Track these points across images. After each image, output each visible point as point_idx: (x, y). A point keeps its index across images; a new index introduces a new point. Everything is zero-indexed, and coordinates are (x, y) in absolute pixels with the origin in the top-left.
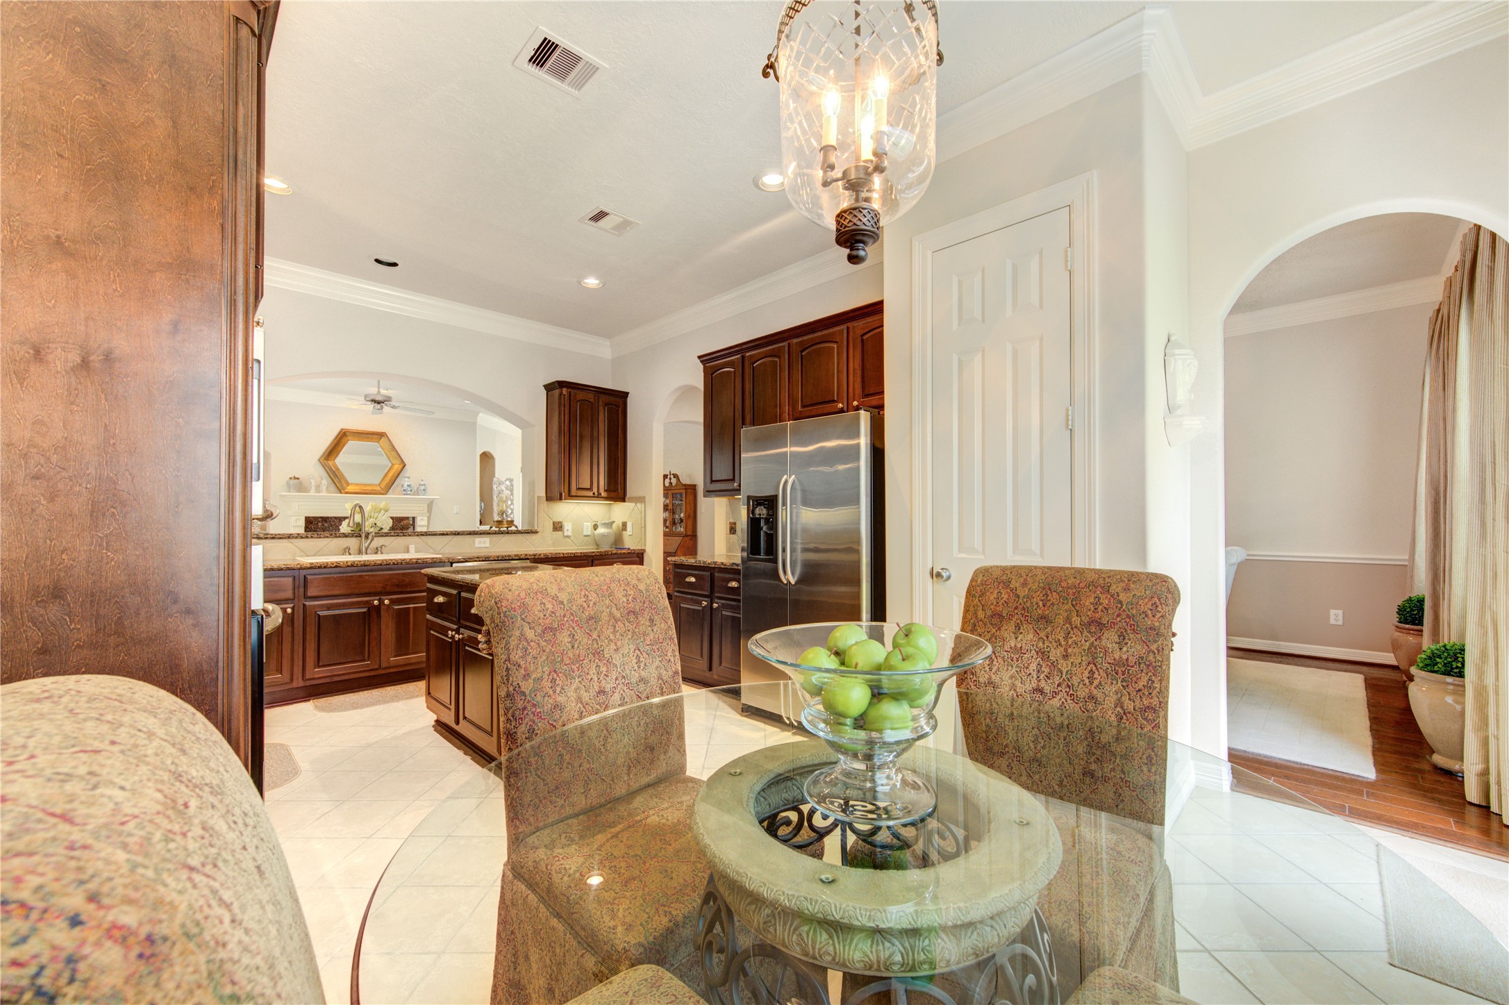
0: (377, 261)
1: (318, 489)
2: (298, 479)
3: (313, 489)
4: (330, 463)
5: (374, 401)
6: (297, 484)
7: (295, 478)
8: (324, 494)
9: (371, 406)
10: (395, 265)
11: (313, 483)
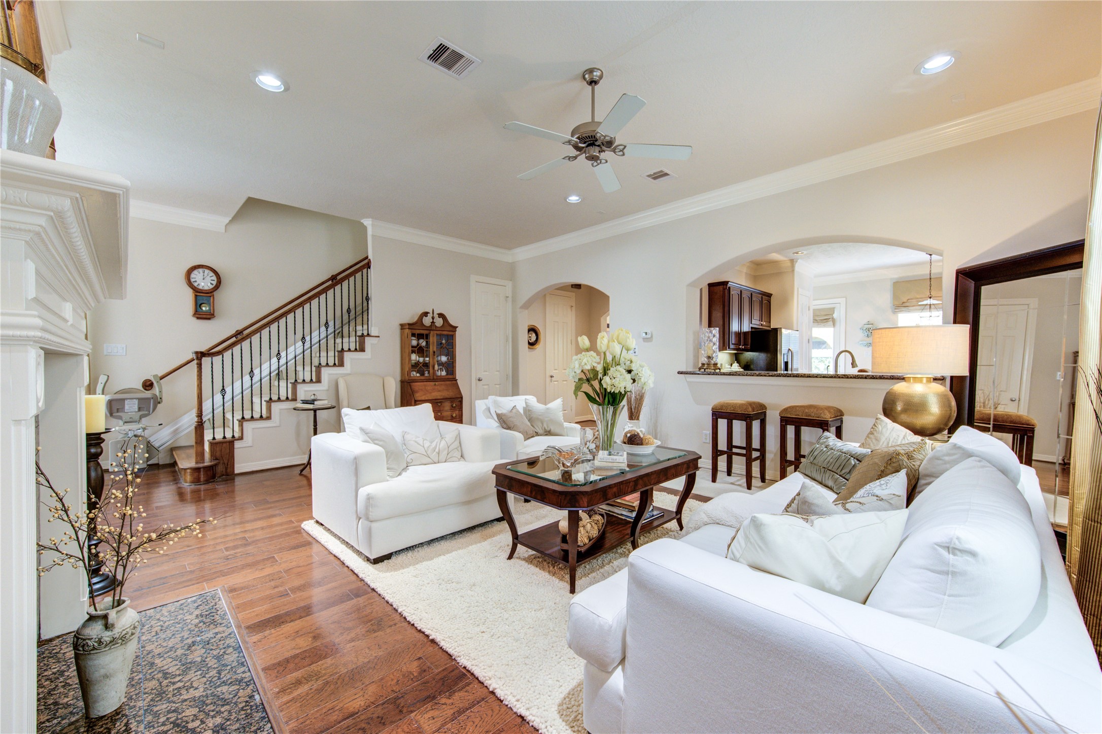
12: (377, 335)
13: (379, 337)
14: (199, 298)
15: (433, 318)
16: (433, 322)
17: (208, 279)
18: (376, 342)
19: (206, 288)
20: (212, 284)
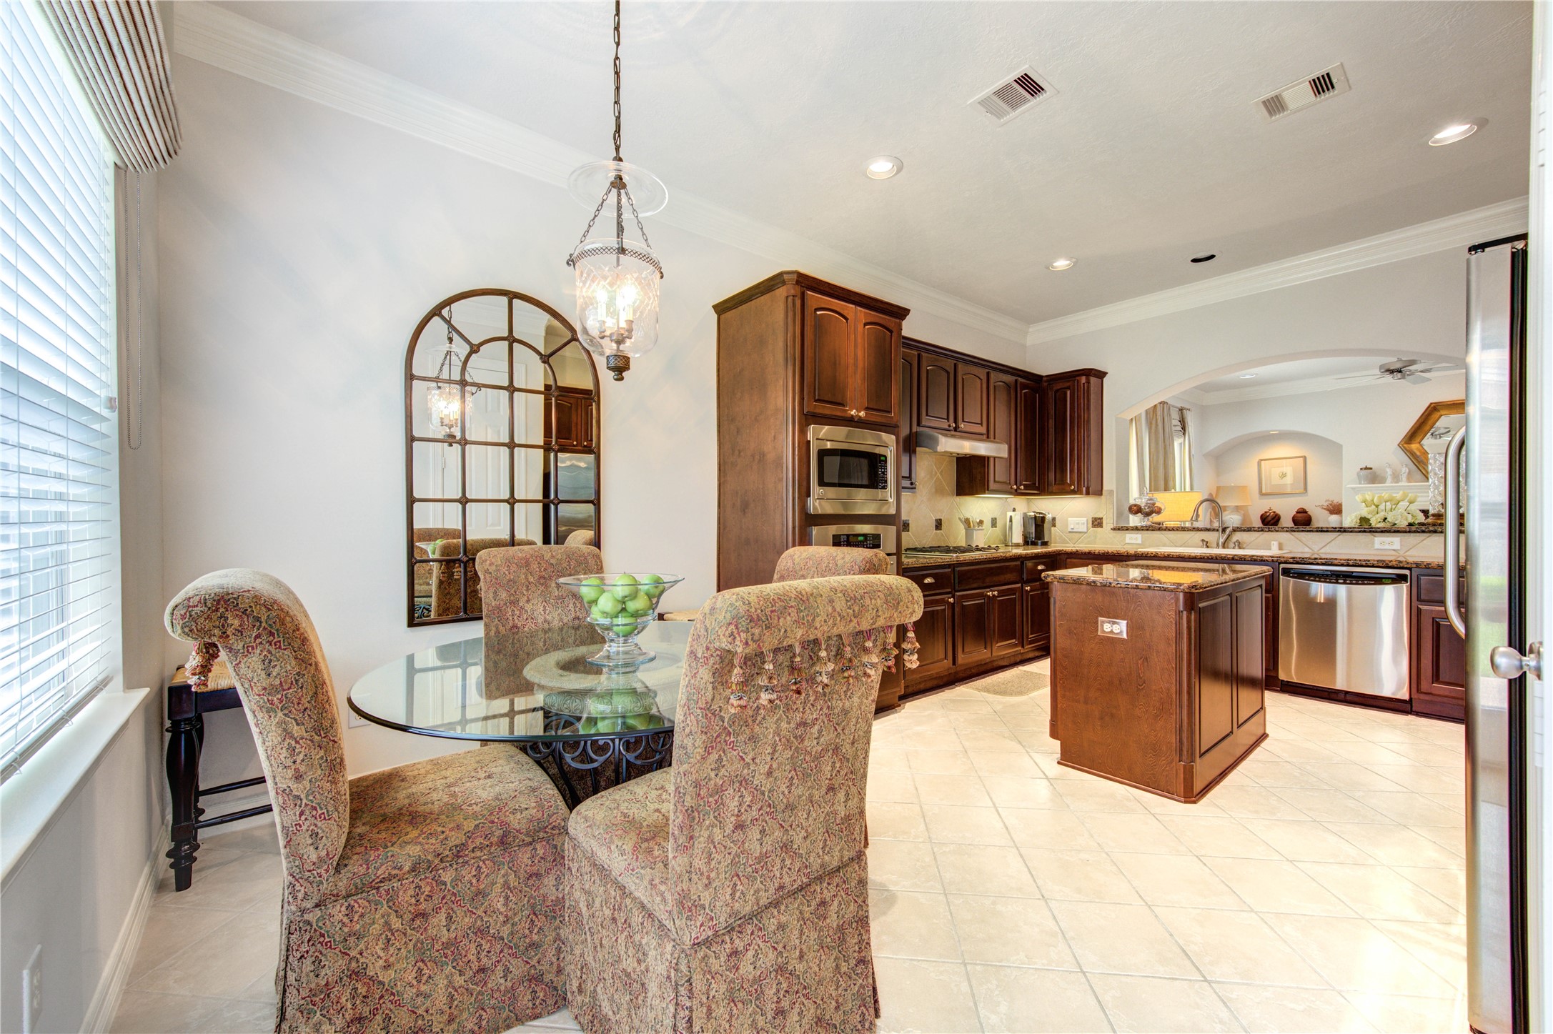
0: (1195, 261)
1: (1396, 478)
2: (1371, 469)
3: (1389, 479)
4: (1414, 446)
5: (1392, 372)
6: (1371, 475)
7: (1366, 468)
8: (1404, 483)
9: (1389, 378)
10: (1212, 257)
11: (1389, 471)
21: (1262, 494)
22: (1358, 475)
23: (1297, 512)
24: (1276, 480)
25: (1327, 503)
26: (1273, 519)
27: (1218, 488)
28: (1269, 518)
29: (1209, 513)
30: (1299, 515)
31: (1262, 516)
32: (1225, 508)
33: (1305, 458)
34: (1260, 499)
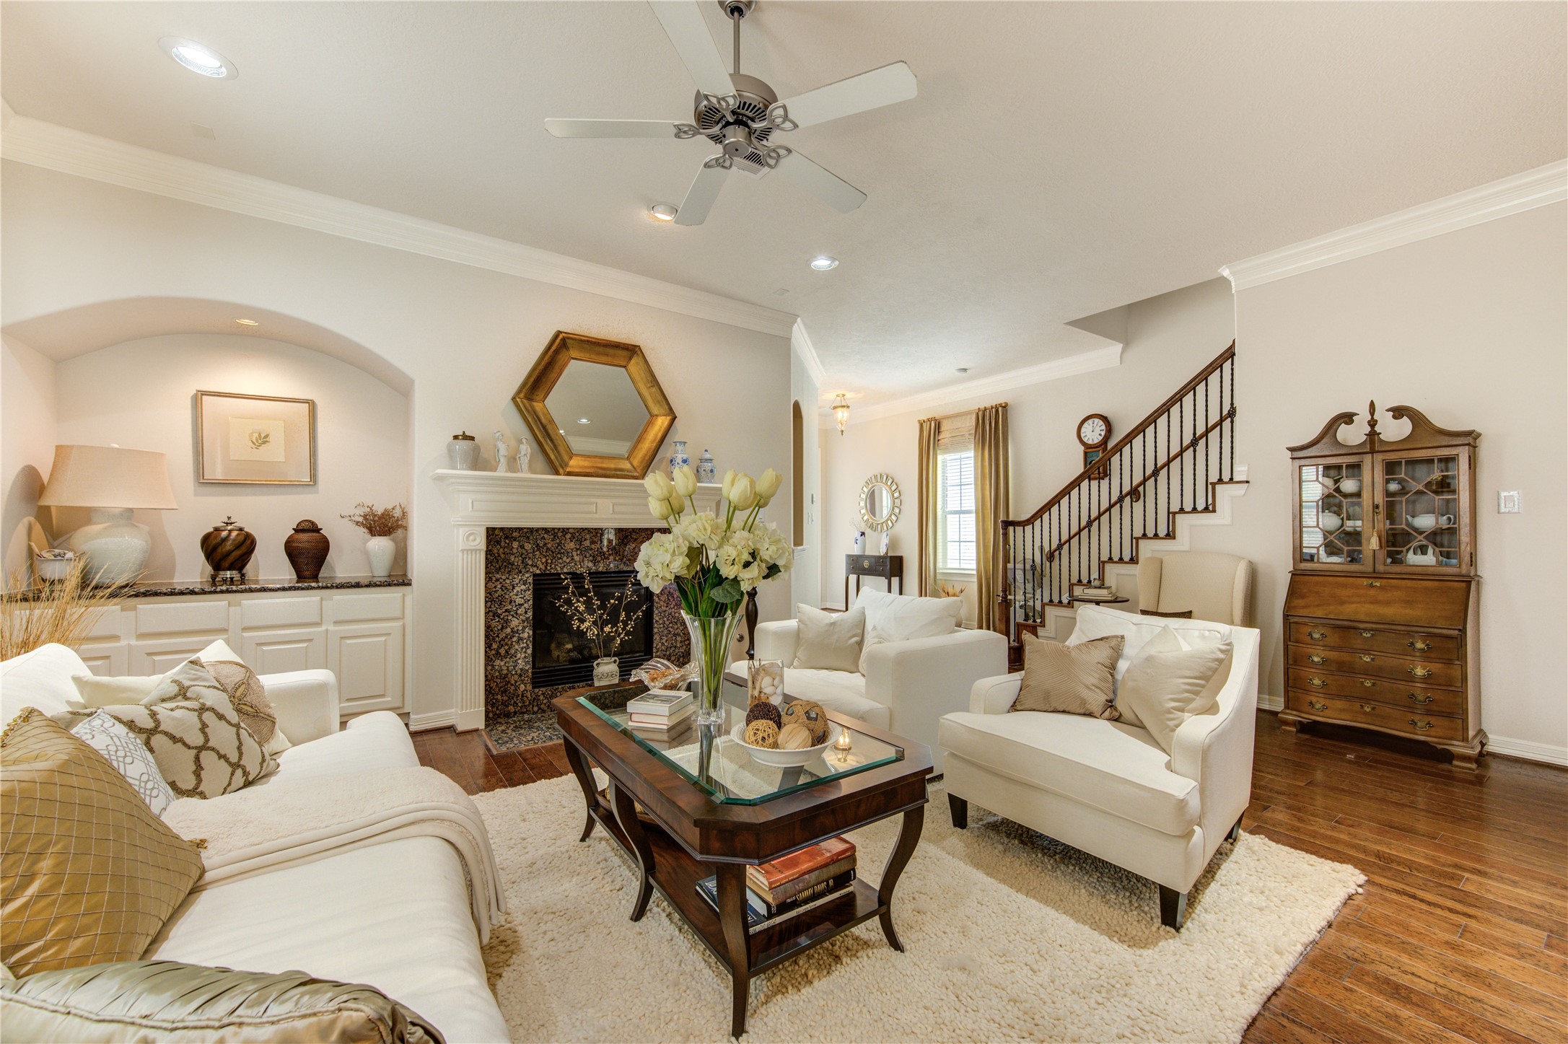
4: (536, 406)
6: (470, 449)
7: (463, 437)
12: (1244, 479)
13: (1247, 482)
14: (1089, 455)
15: (1373, 423)
16: (1373, 435)
17: (1098, 430)
18: (1243, 492)
19: (1096, 441)
20: (1100, 435)
21: (203, 481)
22: (450, 451)
23: (297, 530)
24: (241, 450)
25: (361, 511)
26: (238, 546)
27: (60, 450)
28: (228, 546)
29: (21, 530)
30: (304, 537)
31: (206, 540)
32: (84, 516)
33: (312, 405)
34: (196, 494)
